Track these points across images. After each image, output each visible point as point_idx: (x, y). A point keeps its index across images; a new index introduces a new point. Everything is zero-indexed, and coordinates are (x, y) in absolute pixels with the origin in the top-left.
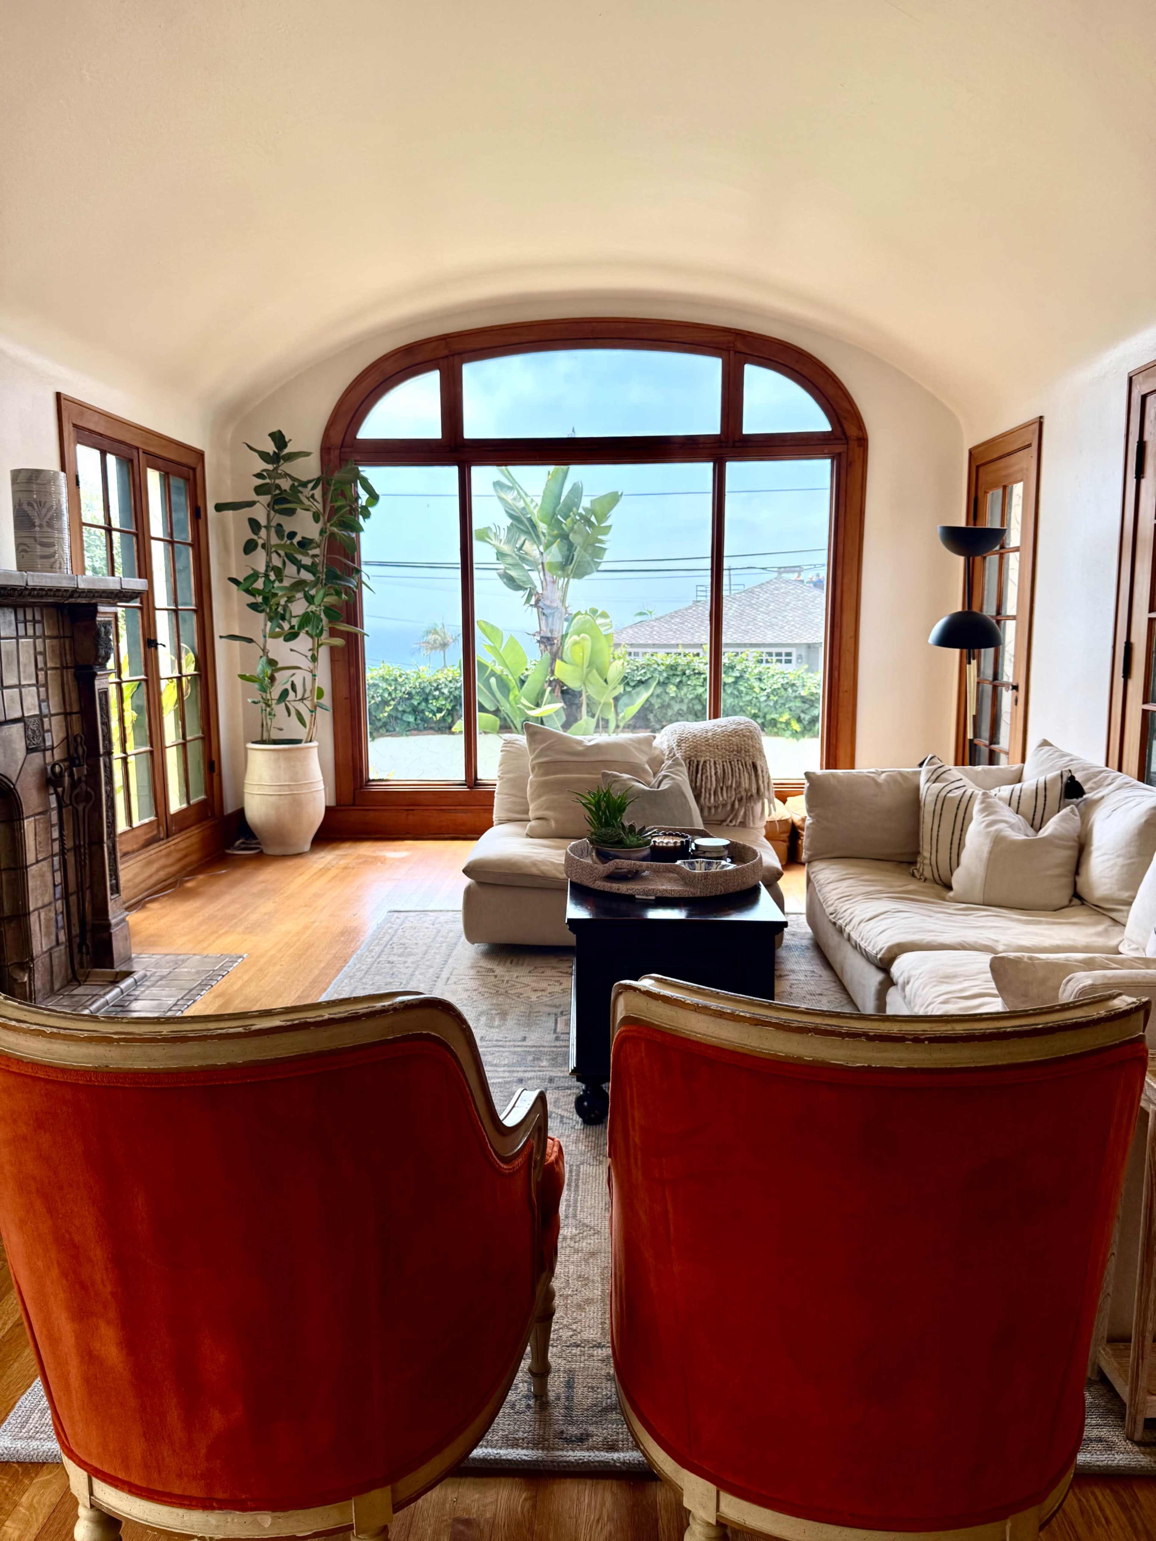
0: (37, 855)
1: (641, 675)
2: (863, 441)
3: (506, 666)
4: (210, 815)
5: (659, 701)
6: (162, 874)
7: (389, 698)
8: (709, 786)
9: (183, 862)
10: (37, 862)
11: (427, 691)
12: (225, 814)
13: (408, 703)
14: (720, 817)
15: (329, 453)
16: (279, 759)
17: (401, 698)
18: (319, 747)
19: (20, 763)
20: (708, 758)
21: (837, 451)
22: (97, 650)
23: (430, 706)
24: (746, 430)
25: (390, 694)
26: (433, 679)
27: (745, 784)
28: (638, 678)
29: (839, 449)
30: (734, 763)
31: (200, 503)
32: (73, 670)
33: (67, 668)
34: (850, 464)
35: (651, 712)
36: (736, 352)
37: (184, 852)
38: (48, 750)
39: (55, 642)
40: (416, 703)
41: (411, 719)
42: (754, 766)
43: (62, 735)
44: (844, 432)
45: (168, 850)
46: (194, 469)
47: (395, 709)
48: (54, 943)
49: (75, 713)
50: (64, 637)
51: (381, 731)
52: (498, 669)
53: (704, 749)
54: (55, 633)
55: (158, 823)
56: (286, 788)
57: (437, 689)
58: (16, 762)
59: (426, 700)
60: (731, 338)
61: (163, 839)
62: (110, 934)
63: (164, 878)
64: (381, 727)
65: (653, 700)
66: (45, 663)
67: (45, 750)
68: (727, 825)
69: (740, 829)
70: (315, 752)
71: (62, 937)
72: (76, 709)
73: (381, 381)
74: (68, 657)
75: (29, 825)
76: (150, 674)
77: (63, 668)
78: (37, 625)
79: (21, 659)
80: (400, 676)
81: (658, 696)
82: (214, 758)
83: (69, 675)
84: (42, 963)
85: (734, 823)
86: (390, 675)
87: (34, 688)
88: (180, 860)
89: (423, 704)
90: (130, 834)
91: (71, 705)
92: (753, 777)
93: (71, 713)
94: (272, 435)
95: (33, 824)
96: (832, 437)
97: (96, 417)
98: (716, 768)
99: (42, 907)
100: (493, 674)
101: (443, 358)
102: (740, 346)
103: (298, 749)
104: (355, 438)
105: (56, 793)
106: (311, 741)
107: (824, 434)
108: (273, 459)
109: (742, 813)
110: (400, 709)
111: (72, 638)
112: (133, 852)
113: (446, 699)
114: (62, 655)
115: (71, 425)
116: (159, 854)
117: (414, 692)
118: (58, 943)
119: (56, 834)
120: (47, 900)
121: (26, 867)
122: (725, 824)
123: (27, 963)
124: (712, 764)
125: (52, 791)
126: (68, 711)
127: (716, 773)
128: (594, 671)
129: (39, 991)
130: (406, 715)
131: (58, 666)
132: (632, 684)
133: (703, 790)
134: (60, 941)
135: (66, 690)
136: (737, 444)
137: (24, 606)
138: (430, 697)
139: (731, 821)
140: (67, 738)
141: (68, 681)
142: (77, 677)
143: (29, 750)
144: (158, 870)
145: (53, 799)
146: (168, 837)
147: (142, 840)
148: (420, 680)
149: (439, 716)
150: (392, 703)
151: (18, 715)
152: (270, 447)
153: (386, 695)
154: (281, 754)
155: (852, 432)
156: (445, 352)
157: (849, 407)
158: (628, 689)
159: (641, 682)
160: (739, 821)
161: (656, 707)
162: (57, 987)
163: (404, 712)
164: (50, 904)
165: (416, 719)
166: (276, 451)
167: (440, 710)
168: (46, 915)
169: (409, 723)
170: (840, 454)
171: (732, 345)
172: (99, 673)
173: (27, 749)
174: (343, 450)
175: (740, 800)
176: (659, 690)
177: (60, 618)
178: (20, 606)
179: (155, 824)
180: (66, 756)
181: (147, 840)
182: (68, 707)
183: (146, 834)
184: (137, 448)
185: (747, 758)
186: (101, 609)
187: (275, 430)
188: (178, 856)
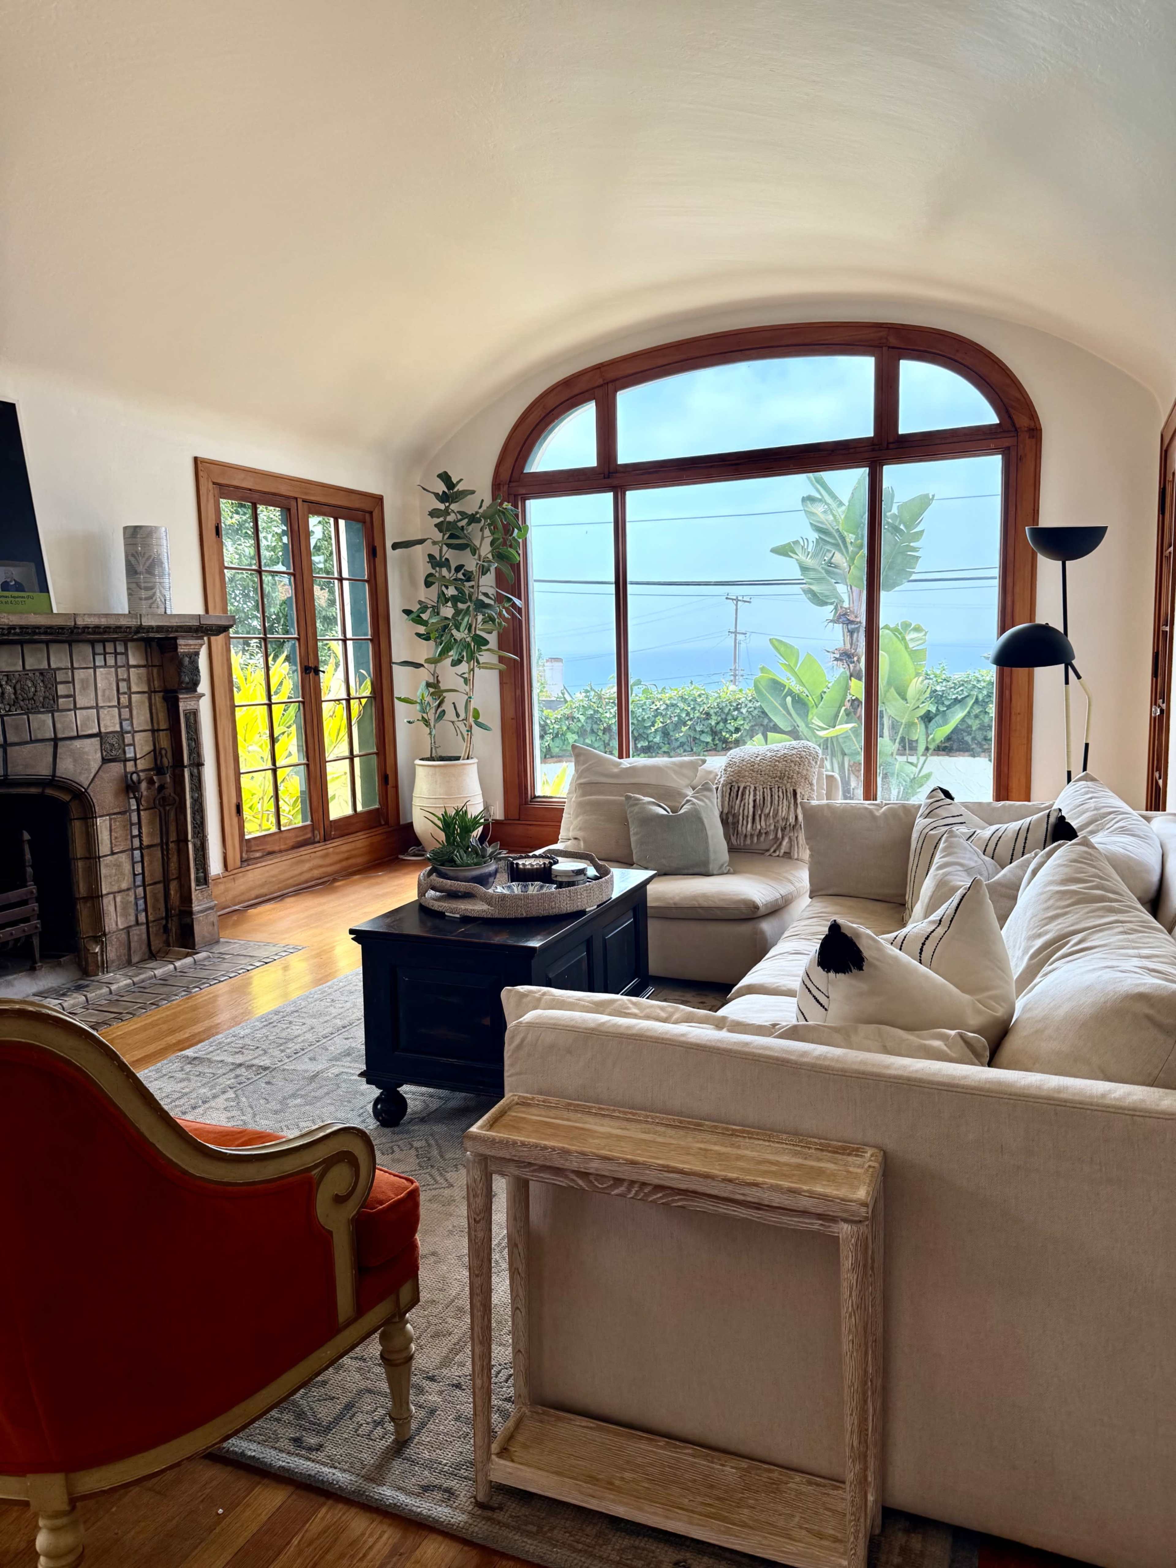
0: (112, 848)
1: (957, 693)
2: (1035, 432)
3: (804, 686)
4: (383, 823)
5: (977, 722)
6: (316, 873)
7: (687, 718)
8: (746, 813)
9: (344, 864)
10: (113, 853)
11: (726, 711)
12: (402, 822)
13: (706, 723)
14: (764, 846)
15: (499, 489)
16: (435, 774)
17: (698, 718)
18: (478, 763)
19: (93, 772)
20: (748, 784)
21: (1007, 444)
22: (180, 676)
23: (728, 726)
24: (901, 431)
25: (688, 714)
26: (732, 698)
27: (783, 813)
28: (954, 697)
29: (1007, 442)
30: (775, 790)
31: (377, 543)
32: (161, 694)
33: (155, 692)
34: (1020, 459)
35: (970, 734)
36: (889, 347)
37: (346, 855)
38: (130, 760)
39: (142, 671)
40: (713, 723)
41: (709, 739)
42: (795, 793)
43: (148, 748)
44: (1014, 424)
45: (325, 851)
46: (371, 513)
47: (692, 728)
48: (133, 923)
49: (163, 730)
50: (152, 666)
51: (678, 751)
52: (797, 688)
53: (747, 774)
54: (143, 663)
55: (313, 827)
56: (441, 801)
57: (737, 709)
58: (89, 770)
59: (725, 721)
60: (883, 333)
61: (319, 842)
62: (192, 919)
63: (319, 876)
64: (678, 747)
65: (970, 722)
66: (129, 688)
67: (126, 760)
68: (770, 855)
69: (786, 860)
70: (474, 768)
71: (142, 918)
72: (163, 726)
73: (543, 415)
74: (156, 682)
75: (102, 824)
76: (308, 697)
77: (151, 692)
78: (119, 657)
79: (99, 685)
80: (700, 696)
81: (976, 716)
82: (389, 772)
83: (158, 698)
84: (118, 939)
85: (777, 853)
86: (690, 695)
87: (116, 710)
88: (341, 861)
89: (721, 724)
90: (277, 837)
91: (158, 724)
92: (792, 805)
93: (158, 730)
94: (439, 476)
95: (108, 822)
96: (999, 430)
97: (242, 475)
98: (755, 795)
99: (119, 892)
100: (790, 693)
101: (598, 387)
102: (893, 341)
103: (458, 765)
104: (522, 473)
105: (135, 797)
106: (468, 758)
107: (990, 427)
108: (443, 498)
109: (785, 842)
110: (698, 729)
111: (161, 666)
112: (281, 851)
113: (744, 719)
114: (149, 681)
115: (211, 484)
116: (313, 855)
117: (712, 712)
118: (137, 923)
119: (135, 832)
120: (124, 886)
121: (99, 857)
122: (768, 854)
123: (100, 936)
124: (752, 791)
125: (132, 796)
126: (156, 728)
127: (755, 801)
128: (892, 690)
129: (113, 962)
130: (704, 735)
131: (146, 689)
132: (947, 703)
133: (741, 818)
134: (140, 921)
135: (154, 711)
136: (891, 446)
137: (104, 642)
138: (729, 717)
139: (775, 851)
140: (154, 750)
141: (155, 703)
142: (165, 699)
143: (105, 761)
144: (311, 869)
145: (133, 802)
146: (325, 840)
147: (291, 843)
148: (718, 700)
149: (734, 736)
150: (689, 723)
151: (95, 730)
152: (441, 488)
153: (684, 715)
154: (437, 769)
155: (1023, 421)
156: (600, 381)
157: (1018, 395)
158: (942, 709)
159: (956, 701)
160: (782, 851)
161: (974, 728)
162: (135, 959)
163: (702, 732)
164: (128, 889)
165: (713, 740)
166: (446, 490)
167: (737, 730)
168: (123, 898)
169: (707, 743)
170: (1008, 448)
171: (885, 341)
172: (181, 696)
173: (103, 758)
174: (512, 484)
175: (783, 829)
176: (977, 710)
177: (149, 650)
178: (99, 641)
179: (310, 828)
180: (152, 766)
181: (298, 842)
182: (155, 725)
183: (297, 837)
184: (296, 499)
185: (789, 785)
186: (180, 642)
187: (441, 471)
188: (336, 858)
